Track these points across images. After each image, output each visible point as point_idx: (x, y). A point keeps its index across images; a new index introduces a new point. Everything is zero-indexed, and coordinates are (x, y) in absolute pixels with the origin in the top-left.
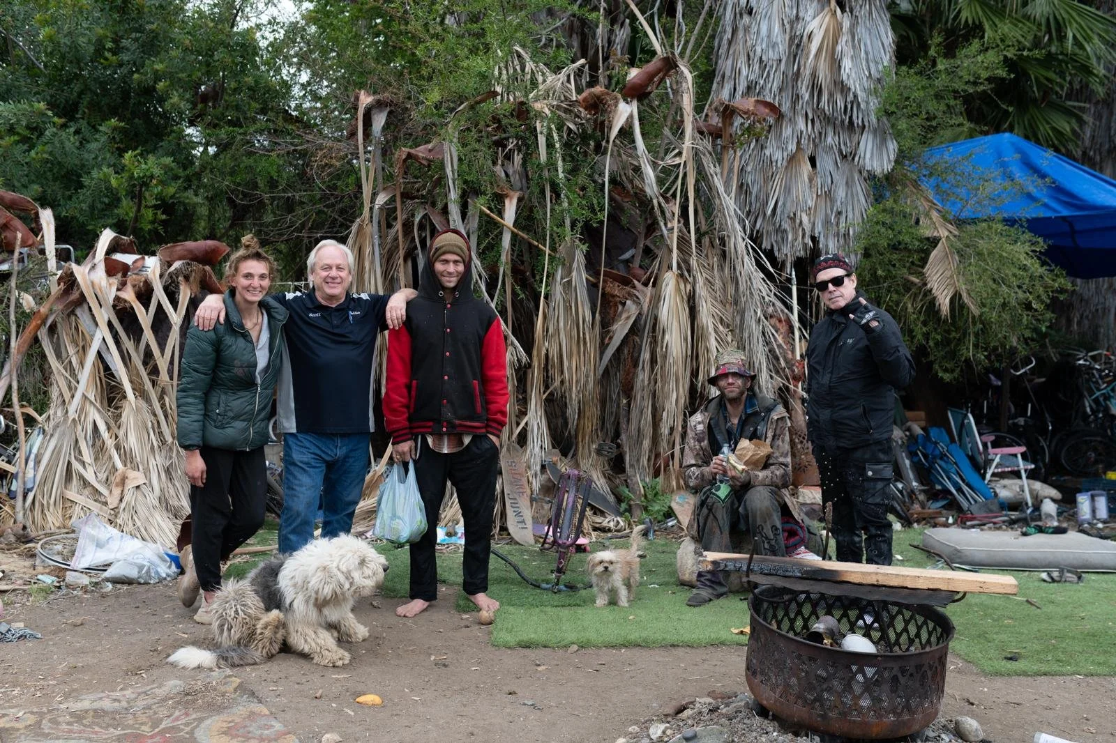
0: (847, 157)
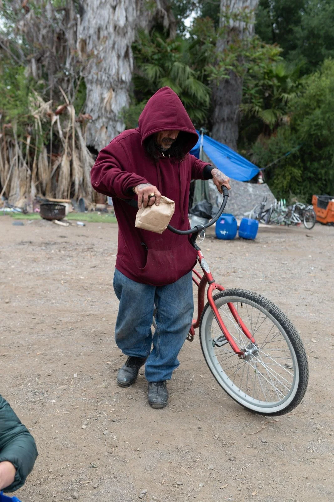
0: (114, 128)
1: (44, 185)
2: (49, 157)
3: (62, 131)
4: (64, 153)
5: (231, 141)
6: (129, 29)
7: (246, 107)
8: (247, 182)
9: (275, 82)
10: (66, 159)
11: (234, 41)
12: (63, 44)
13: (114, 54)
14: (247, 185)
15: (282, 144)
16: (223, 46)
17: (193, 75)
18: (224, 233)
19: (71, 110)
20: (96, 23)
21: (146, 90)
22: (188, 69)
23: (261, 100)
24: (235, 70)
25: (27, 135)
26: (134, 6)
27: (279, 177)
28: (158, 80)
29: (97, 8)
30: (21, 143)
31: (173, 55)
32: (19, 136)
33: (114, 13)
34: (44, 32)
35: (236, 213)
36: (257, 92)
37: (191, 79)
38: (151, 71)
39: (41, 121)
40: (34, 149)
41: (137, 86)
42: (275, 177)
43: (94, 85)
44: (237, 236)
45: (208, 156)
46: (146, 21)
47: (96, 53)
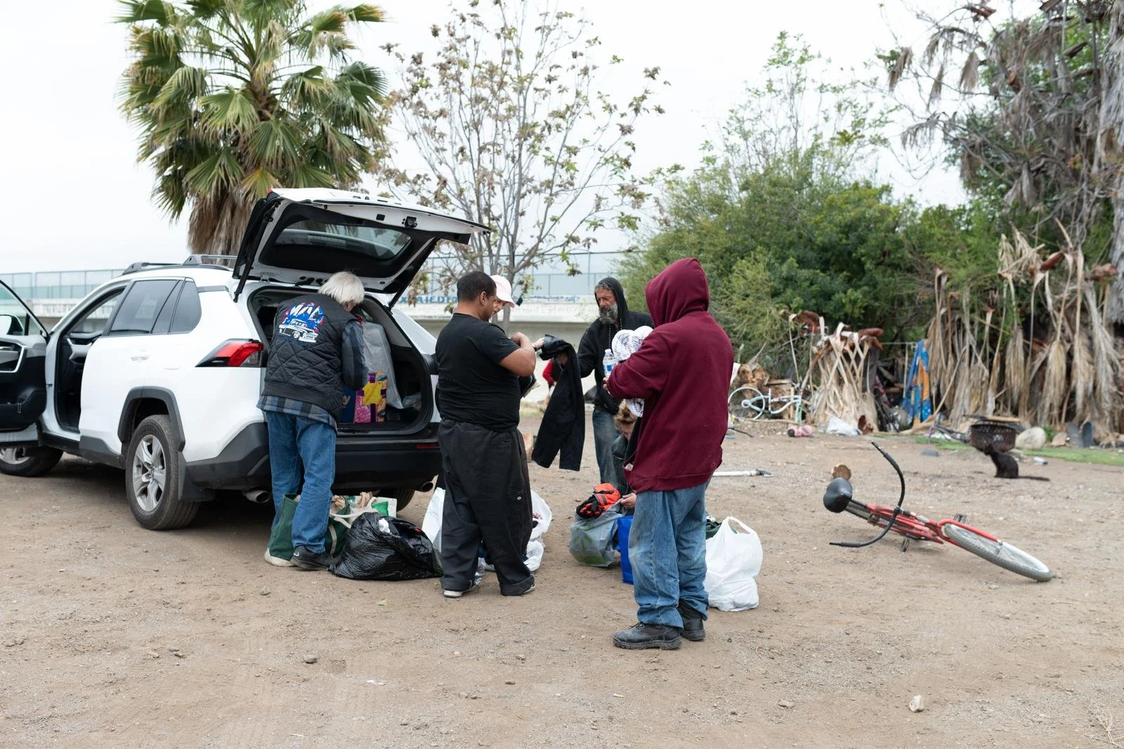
1: (1016, 394)
2: (1026, 346)
3: (1053, 299)
4: (1055, 340)
10: (1059, 348)
19: (1075, 260)
25: (986, 307)
30: (976, 323)
32: (972, 311)
34: (1051, 116)
39: (1016, 283)
40: (998, 331)
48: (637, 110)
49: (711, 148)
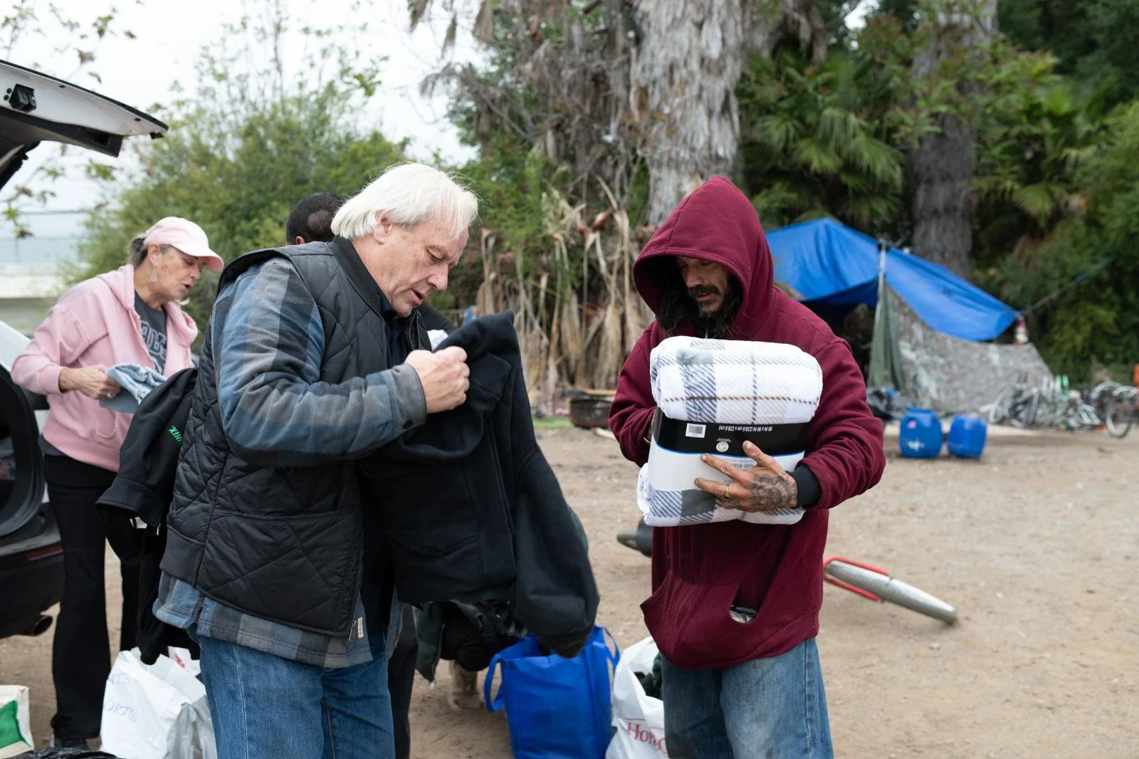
1: (572, 363)
2: (580, 311)
3: (606, 260)
4: (609, 302)
5: (957, 255)
6: (729, 61)
7: (984, 184)
8: (989, 341)
9: (1047, 127)
10: (614, 313)
11: (952, 52)
12: (603, 94)
13: (702, 110)
14: (986, 349)
15: (1068, 260)
16: (928, 63)
17: (863, 129)
18: (915, 445)
19: (622, 221)
20: (666, 57)
21: (768, 167)
22: (853, 120)
23: (1017, 168)
24: (953, 111)
25: (540, 271)
26: (738, 18)
27: (1066, 327)
28: (791, 145)
29: (668, 29)
30: (530, 287)
31: (820, 97)
32: (526, 276)
33: (699, 35)
34: (568, 74)
35: (962, 407)
36: (1005, 152)
37: (862, 138)
38: (775, 131)
39: (567, 243)
40: (554, 297)
41: (748, 161)
42: (1056, 328)
43: (665, 170)
44: (944, 450)
45: (899, 294)
46: (764, 34)
47: (667, 110)
48: (101, 32)
49: (181, 89)
